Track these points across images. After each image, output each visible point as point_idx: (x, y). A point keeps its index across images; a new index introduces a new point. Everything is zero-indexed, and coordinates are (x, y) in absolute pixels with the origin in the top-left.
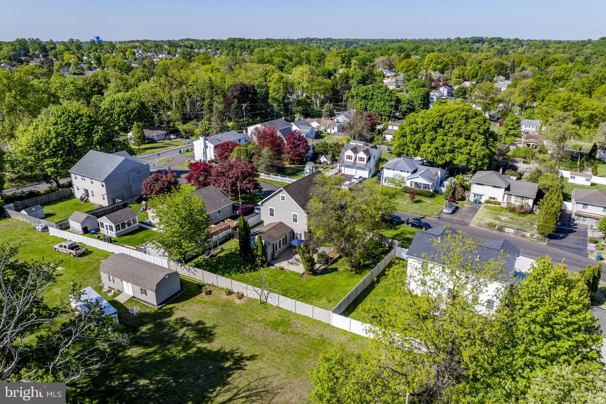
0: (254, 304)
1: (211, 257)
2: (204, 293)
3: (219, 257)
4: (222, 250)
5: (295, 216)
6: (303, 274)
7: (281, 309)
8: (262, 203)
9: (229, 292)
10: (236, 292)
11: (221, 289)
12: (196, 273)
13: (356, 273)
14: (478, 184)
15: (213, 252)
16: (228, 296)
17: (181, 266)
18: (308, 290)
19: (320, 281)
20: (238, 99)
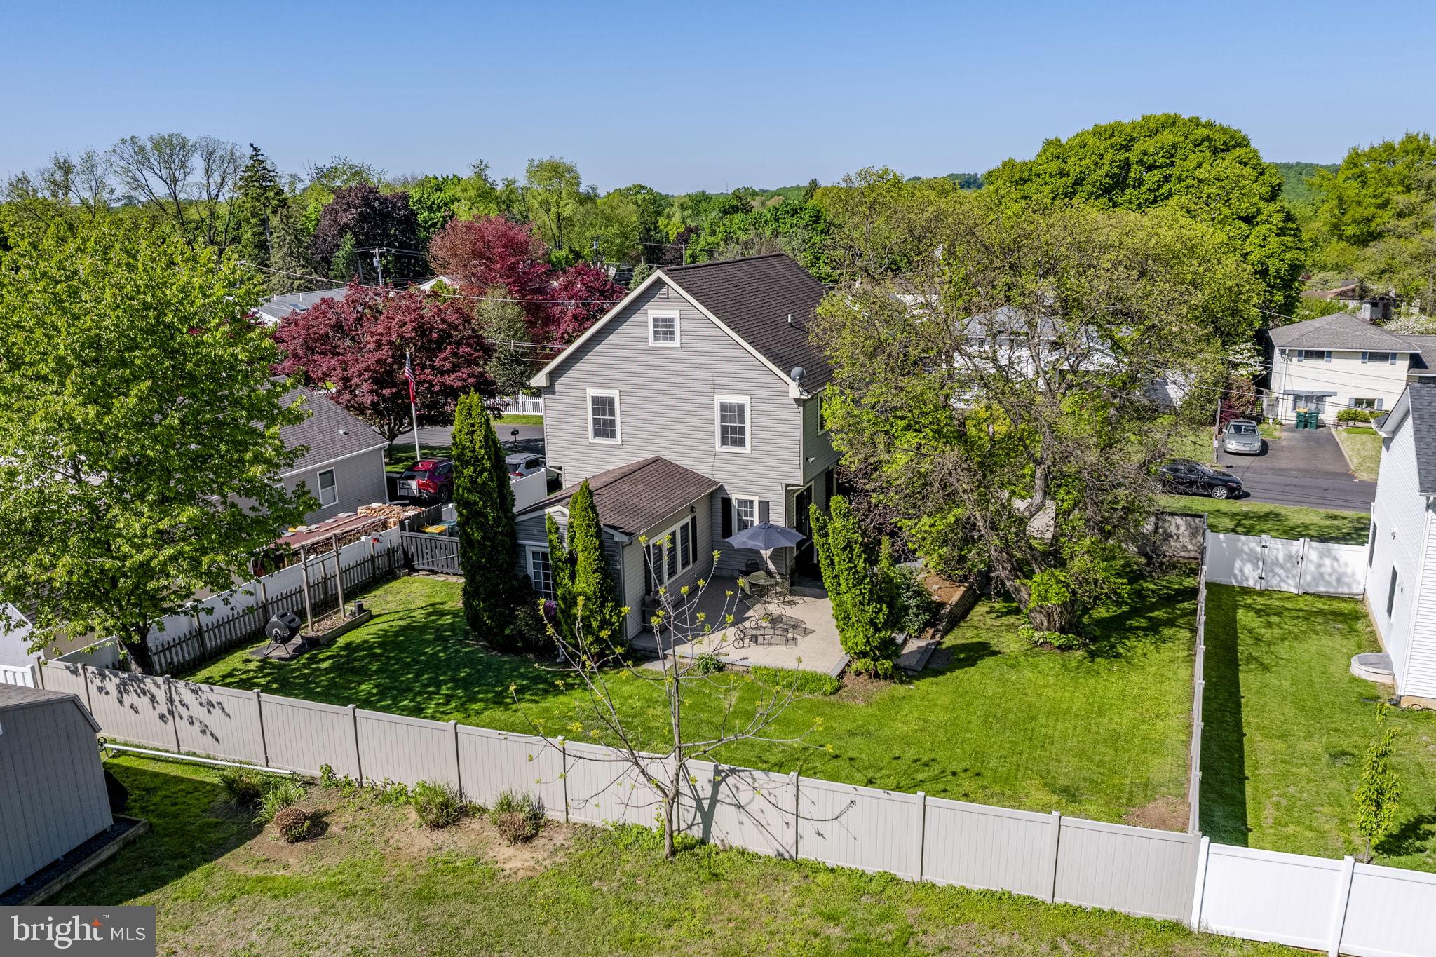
0: (630, 863)
1: (299, 651)
2: (272, 835)
3: (348, 646)
4: (366, 615)
5: (732, 414)
6: (842, 674)
7: (816, 870)
8: (553, 376)
9: (445, 806)
10: (491, 805)
11: (391, 797)
12: (215, 720)
13: (1093, 655)
14: (1310, 355)
15: (312, 629)
16: (440, 836)
17: (122, 689)
18: (911, 754)
19: (945, 700)
20: (355, 234)
